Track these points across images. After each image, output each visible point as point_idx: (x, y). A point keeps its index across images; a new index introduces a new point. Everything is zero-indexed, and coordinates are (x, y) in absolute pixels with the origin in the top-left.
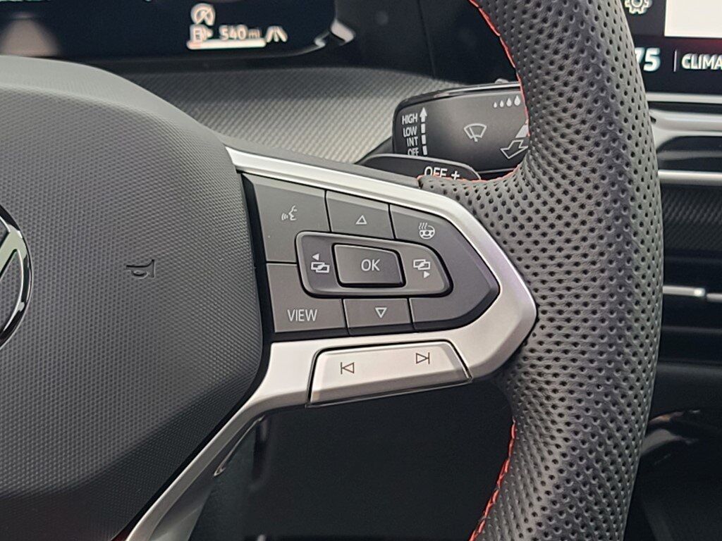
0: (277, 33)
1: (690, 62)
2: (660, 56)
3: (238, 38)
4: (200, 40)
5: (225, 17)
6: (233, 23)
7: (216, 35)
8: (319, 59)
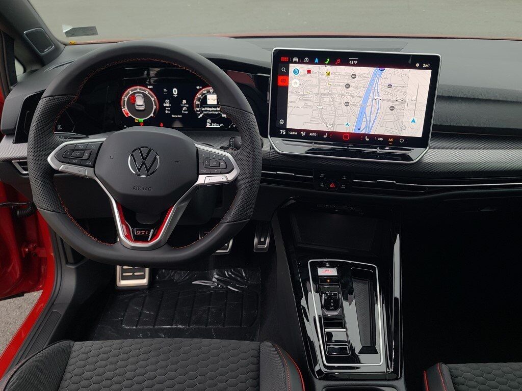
0: (222, 125)
1: (291, 133)
2: (286, 132)
3: (215, 125)
4: (208, 125)
5: (213, 122)
6: (214, 123)
7: (211, 125)
8: (229, 130)
